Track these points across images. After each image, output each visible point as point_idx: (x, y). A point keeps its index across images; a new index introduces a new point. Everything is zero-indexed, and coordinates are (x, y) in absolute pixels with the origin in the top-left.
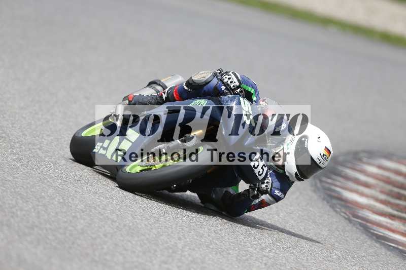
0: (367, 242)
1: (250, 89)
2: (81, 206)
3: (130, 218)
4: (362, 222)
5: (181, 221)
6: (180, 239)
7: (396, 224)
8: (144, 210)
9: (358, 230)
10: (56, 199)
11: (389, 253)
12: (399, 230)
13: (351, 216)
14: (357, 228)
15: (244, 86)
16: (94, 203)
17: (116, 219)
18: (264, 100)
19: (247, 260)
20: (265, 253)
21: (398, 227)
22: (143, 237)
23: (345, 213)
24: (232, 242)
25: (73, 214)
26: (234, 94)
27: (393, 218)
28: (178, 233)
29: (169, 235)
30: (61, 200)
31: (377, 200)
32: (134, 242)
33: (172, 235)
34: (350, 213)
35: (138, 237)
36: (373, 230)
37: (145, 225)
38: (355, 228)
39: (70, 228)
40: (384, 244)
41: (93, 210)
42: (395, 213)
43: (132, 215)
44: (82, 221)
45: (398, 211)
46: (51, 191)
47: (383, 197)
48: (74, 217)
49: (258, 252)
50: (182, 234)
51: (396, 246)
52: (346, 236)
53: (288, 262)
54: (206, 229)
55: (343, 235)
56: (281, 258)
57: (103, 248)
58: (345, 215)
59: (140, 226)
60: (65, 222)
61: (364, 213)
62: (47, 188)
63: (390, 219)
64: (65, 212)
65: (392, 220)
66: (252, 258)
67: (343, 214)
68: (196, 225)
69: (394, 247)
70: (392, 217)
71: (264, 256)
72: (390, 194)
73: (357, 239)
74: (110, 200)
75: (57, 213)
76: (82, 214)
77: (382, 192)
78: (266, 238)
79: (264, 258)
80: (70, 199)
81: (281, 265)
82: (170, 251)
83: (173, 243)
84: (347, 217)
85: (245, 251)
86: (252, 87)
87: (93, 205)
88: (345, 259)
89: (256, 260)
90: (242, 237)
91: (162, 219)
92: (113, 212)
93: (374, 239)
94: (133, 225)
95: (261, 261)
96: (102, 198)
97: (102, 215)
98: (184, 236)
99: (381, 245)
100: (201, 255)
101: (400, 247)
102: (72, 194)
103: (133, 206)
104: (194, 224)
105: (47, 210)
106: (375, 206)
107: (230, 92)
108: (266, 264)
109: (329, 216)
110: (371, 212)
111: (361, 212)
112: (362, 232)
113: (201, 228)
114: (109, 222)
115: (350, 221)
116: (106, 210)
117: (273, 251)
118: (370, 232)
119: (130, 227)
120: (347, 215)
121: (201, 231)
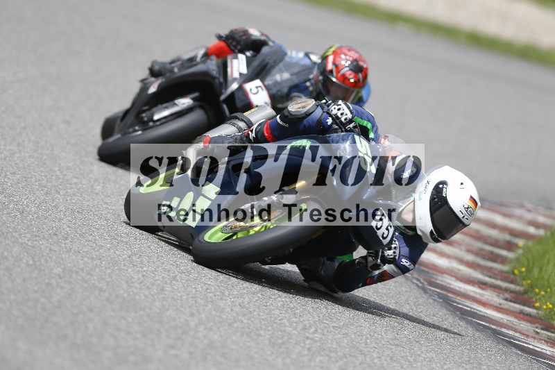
0: (448, 318)
1: (365, 123)
2: (58, 270)
3: (125, 286)
4: (441, 292)
5: (194, 290)
6: (192, 315)
7: (488, 295)
8: (143, 276)
9: (436, 303)
10: (24, 261)
11: (477, 334)
12: (492, 303)
13: (426, 283)
14: (435, 300)
15: (358, 120)
16: (75, 266)
17: (105, 287)
18: (386, 137)
19: (283, 343)
20: (309, 333)
21: (490, 298)
22: (142, 313)
23: (418, 280)
24: (263, 319)
25: (47, 281)
26: (346, 131)
27: (484, 287)
28: (190, 307)
29: (177, 309)
30: (31, 262)
31: (461, 261)
32: (130, 320)
33: (182, 309)
34: (425, 280)
35: (136, 312)
36: (456, 302)
37: (146, 296)
38: (431, 301)
39: (43, 300)
40: (471, 323)
41: (74, 275)
42: (487, 279)
43: (127, 282)
44: (59, 290)
45: (490, 277)
46: (16, 249)
47: (470, 258)
48: (48, 284)
49: (299, 333)
50: (195, 308)
51: (487, 325)
52: (420, 310)
53: (339, 346)
54: (228, 301)
55: (415, 309)
56: (329, 341)
57: (87, 328)
58: (418, 283)
59: (137, 297)
60: (36, 292)
61: (445, 280)
62: (11, 245)
63: (480, 287)
64: (36, 278)
65: (483, 289)
66: (291, 341)
67: (415, 281)
68: (215, 296)
69: (484, 326)
70: (482, 285)
71: (308, 338)
72: (478, 253)
73: (434, 316)
74: (98, 262)
75: (24, 280)
76: (60, 281)
77: (469, 251)
78: (309, 313)
79: (308, 342)
80: (43, 261)
81: (330, 351)
82: (180, 331)
83: (182, 320)
84: (420, 285)
85: (281, 331)
86: (369, 121)
87: (74, 269)
88: (417, 342)
89: (296, 344)
90: (277, 312)
91: (168, 288)
92: (103, 279)
93: (457, 316)
94: (129, 295)
95: (302, 345)
96: (86, 259)
97: (86, 282)
98: (198, 311)
99: (467, 324)
100: (221, 336)
101: (494, 327)
102: (45, 254)
103: (130, 270)
104: (211, 295)
105: (11, 274)
106: (459, 270)
107: (340, 128)
108: (309, 349)
109: (397, 284)
110: (454, 279)
111: (440, 278)
112: (441, 305)
113: (221, 299)
114: (97, 292)
115: (425, 290)
116: (92, 275)
117: (319, 331)
118: (451, 305)
119: (124, 299)
120: (421, 282)
121: (222, 304)
